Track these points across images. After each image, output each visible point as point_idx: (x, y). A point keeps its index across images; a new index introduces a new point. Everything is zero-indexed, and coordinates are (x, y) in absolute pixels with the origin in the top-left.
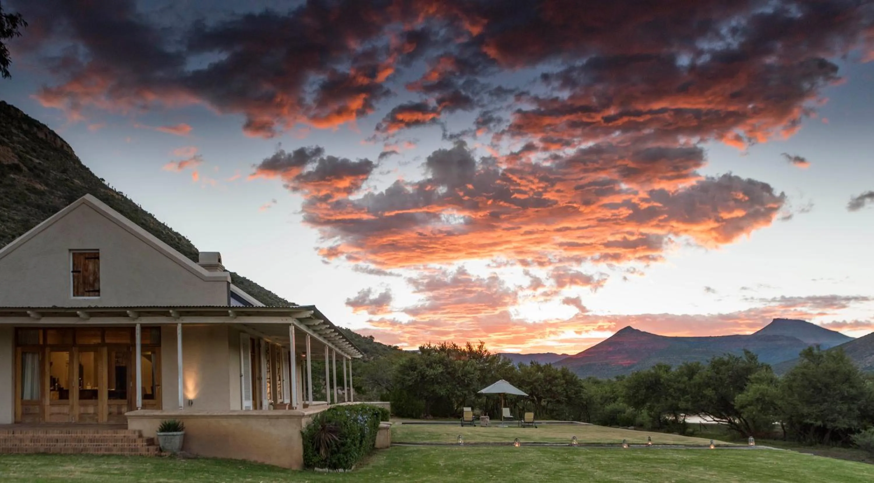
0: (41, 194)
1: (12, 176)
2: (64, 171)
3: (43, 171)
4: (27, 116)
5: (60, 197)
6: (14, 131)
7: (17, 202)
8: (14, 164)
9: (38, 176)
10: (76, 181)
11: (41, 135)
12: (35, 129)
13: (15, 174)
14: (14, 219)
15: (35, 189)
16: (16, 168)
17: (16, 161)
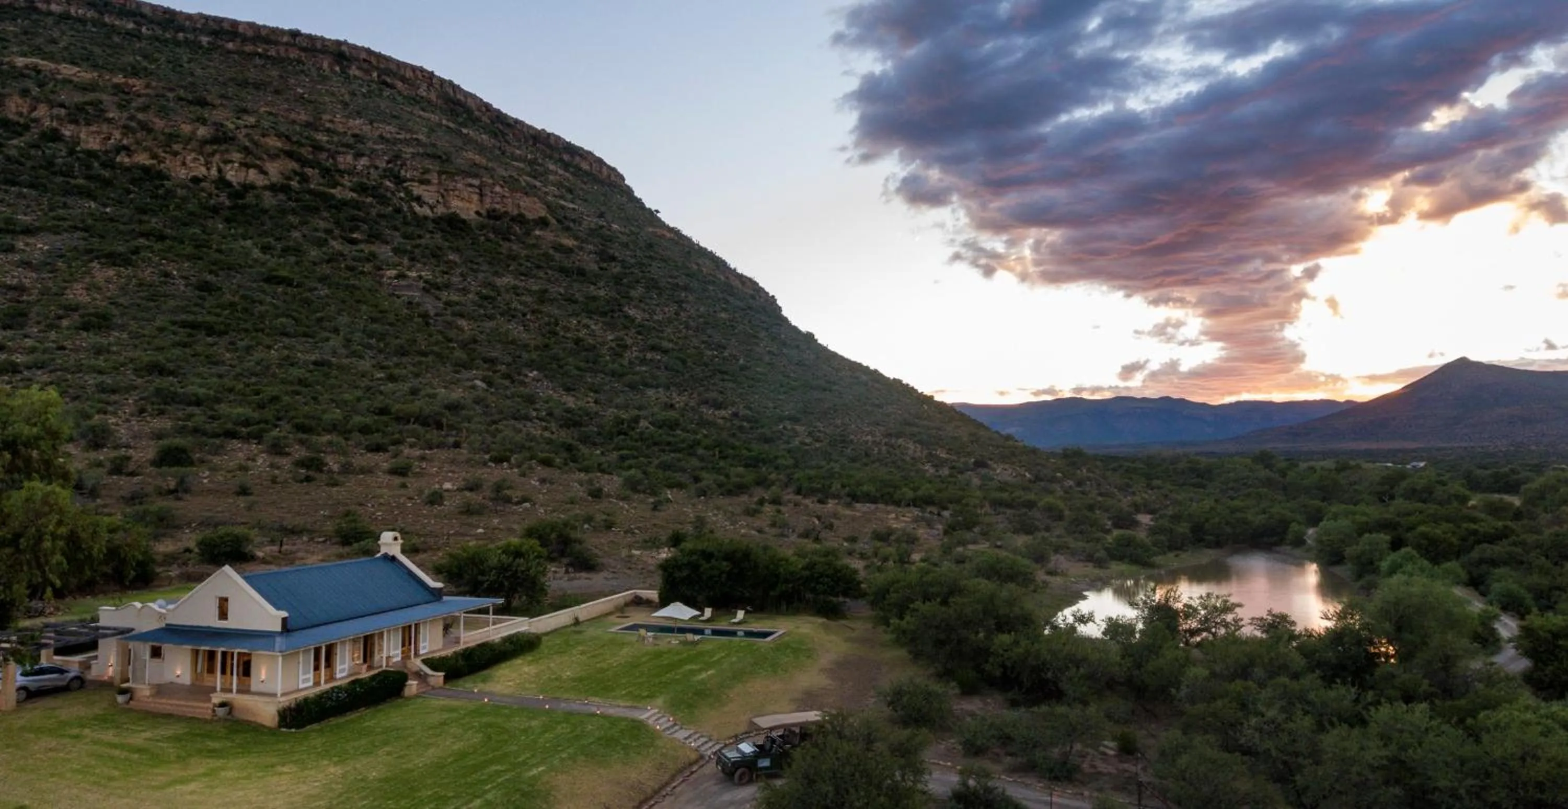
0: (569, 251)
1: (537, 233)
2: (601, 215)
3: (574, 221)
4: (569, 144)
5: (590, 253)
6: (552, 167)
7: (539, 267)
8: (541, 218)
9: (568, 229)
10: (615, 226)
11: (585, 166)
12: (578, 159)
13: (541, 229)
14: (530, 291)
15: (561, 245)
16: (543, 223)
17: (543, 213)
